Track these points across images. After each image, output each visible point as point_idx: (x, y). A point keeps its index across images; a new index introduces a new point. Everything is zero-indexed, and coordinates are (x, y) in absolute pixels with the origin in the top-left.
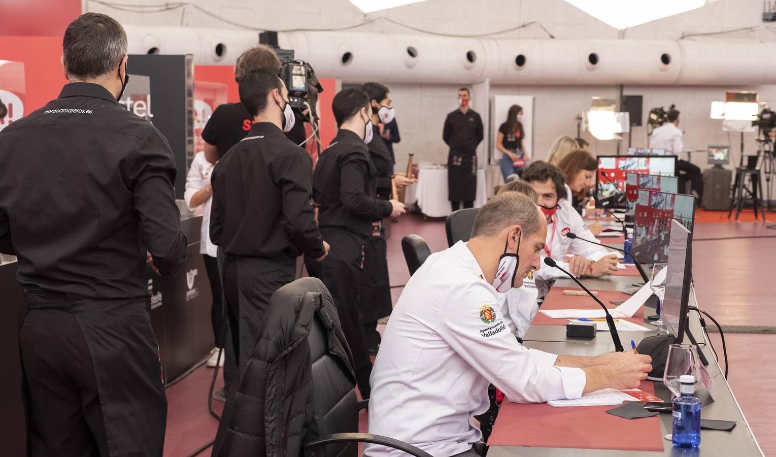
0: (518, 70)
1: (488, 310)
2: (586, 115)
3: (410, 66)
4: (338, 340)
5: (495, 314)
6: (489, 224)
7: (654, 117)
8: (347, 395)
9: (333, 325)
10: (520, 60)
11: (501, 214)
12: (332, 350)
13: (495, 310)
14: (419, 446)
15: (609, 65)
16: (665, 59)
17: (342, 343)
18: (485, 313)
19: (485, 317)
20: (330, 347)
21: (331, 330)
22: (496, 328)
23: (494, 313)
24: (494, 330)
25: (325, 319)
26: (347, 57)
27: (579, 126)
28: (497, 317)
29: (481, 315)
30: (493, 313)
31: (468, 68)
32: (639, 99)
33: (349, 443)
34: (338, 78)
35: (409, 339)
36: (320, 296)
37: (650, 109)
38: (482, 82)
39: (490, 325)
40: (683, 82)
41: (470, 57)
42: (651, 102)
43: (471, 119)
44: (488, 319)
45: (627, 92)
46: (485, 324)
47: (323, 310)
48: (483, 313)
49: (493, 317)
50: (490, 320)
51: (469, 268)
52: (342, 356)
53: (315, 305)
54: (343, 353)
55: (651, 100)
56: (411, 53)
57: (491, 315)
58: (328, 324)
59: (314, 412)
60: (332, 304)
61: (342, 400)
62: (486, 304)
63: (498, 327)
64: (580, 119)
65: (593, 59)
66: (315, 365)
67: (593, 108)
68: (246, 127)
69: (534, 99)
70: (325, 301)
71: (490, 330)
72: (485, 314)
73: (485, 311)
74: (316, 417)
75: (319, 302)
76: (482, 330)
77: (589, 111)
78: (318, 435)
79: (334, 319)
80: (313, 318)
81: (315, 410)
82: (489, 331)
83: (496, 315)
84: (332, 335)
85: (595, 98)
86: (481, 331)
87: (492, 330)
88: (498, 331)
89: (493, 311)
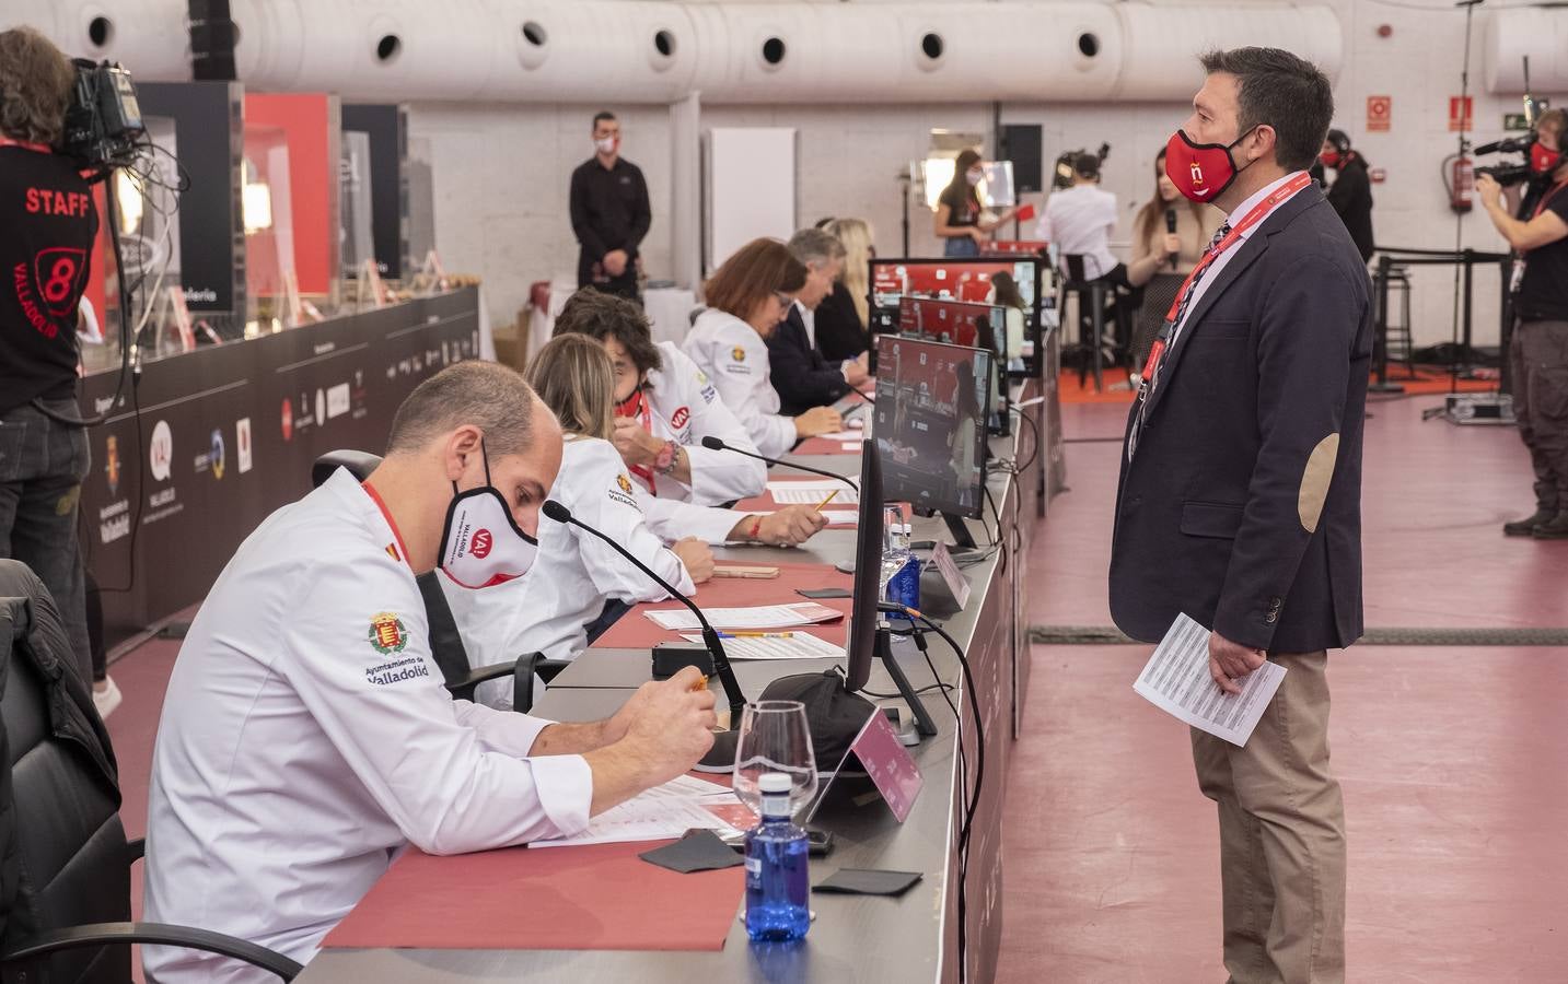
0: (768, 71)
1: (389, 624)
2: (919, 169)
3: (529, 66)
4: (73, 704)
5: (404, 637)
6: (415, 422)
7: (1066, 171)
8: (101, 830)
9: (61, 671)
10: (774, 50)
11: (442, 403)
12: (59, 728)
13: (406, 627)
14: (272, 944)
15: (966, 60)
16: (1088, 45)
17: (84, 713)
18: (382, 629)
19: (381, 639)
20: (55, 721)
21: (55, 681)
22: (402, 667)
23: (403, 633)
24: (398, 670)
25: (40, 658)
26: (388, 47)
27: (906, 193)
28: (409, 643)
29: (372, 634)
30: (400, 633)
31: (658, 69)
32: (1035, 132)
33: (105, 948)
34: (333, 93)
35: (219, 697)
36: (26, 605)
37: (1057, 155)
38: (685, 99)
39: (390, 658)
40: (1125, 95)
41: (663, 43)
42: (1061, 138)
43: (625, 180)
44: (387, 645)
45: (1010, 119)
46: (377, 654)
47: (36, 636)
48: (375, 628)
49: (399, 642)
50: (392, 648)
51: (363, 527)
52: (84, 741)
53: (15, 626)
54: (86, 732)
55: (1061, 134)
56: (532, 35)
57: (396, 636)
58: (48, 669)
59: (21, 880)
60: (58, 621)
61: (89, 844)
62: (386, 611)
63: (408, 667)
64: (907, 177)
65: (932, 46)
66: (20, 769)
67: (935, 153)
68: (33, 205)
69: (797, 136)
70: (39, 615)
71: (389, 670)
72: (380, 633)
73: (382, 625)
74: (28, 890)
75: (23, 616)
76: (371, 668)
77: (925, 159)
78: (32, 933)
79: (63, 657)
80: (9, 657)
81: (24, 873)
82: (386, 671)
83: (409, 637)
84: (60, 694)
85: (936, 131)
86: (368, 672)
87: (392, 671)
88: (407, 675)
89: (402, 629)
